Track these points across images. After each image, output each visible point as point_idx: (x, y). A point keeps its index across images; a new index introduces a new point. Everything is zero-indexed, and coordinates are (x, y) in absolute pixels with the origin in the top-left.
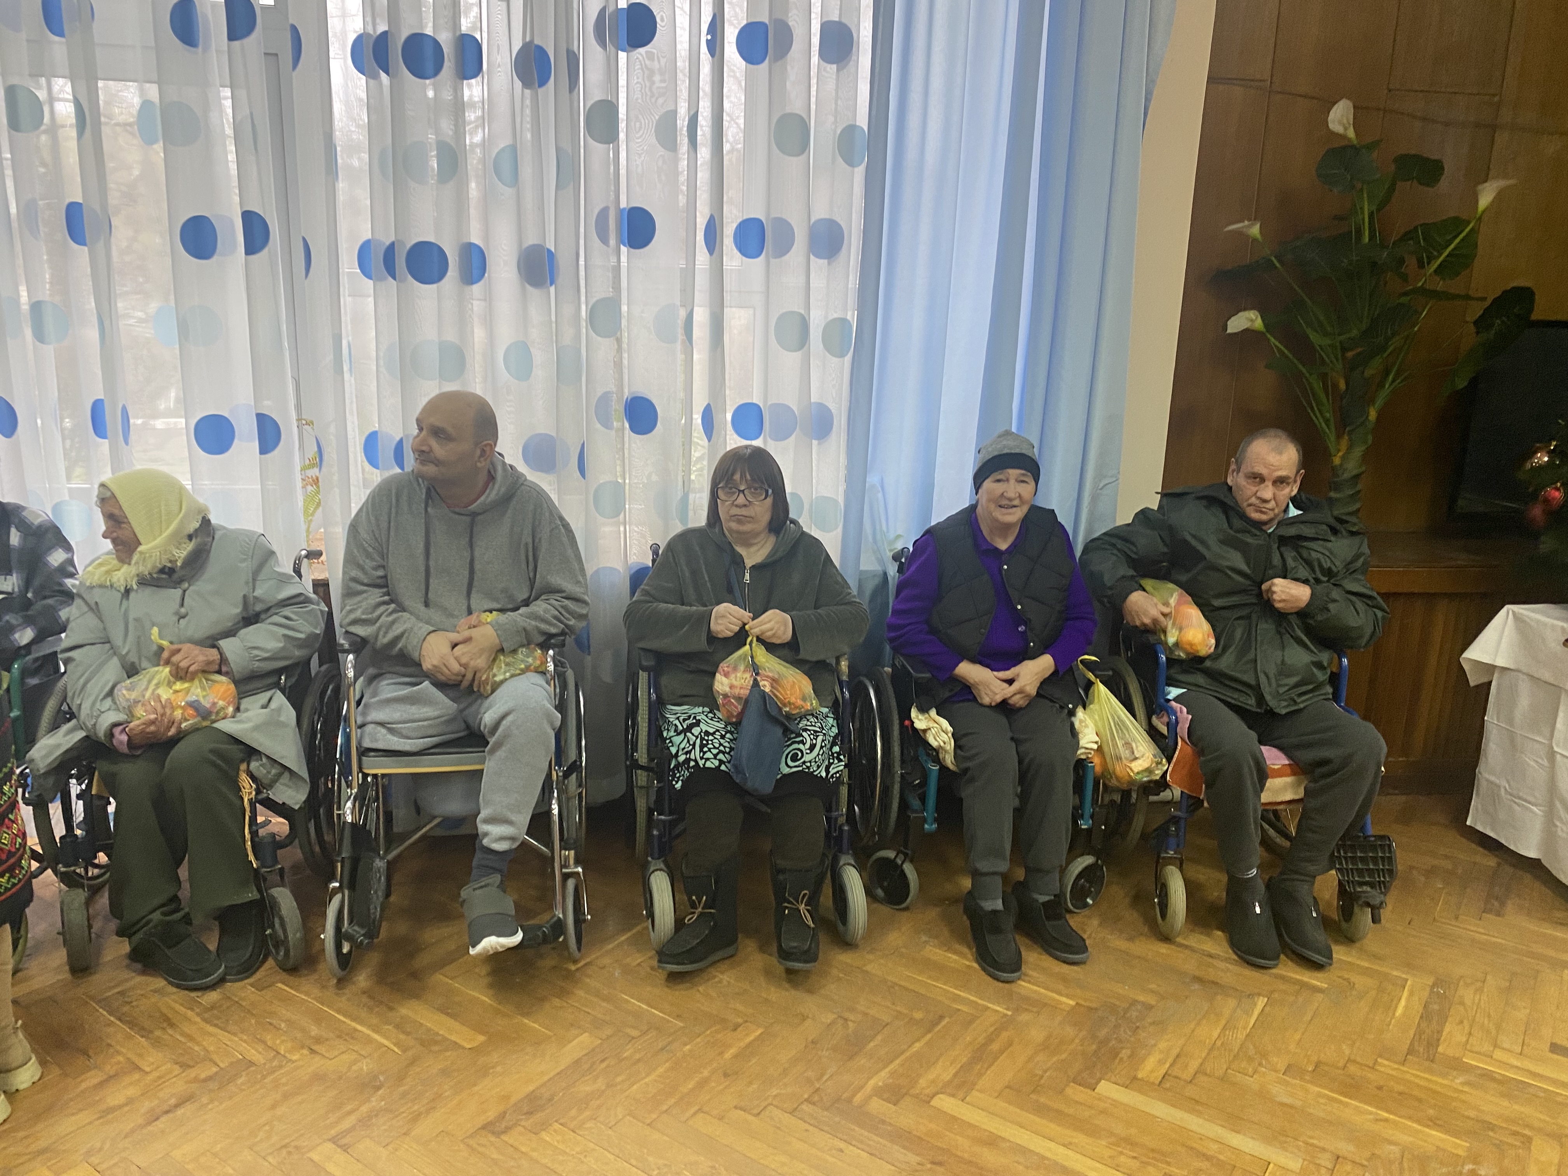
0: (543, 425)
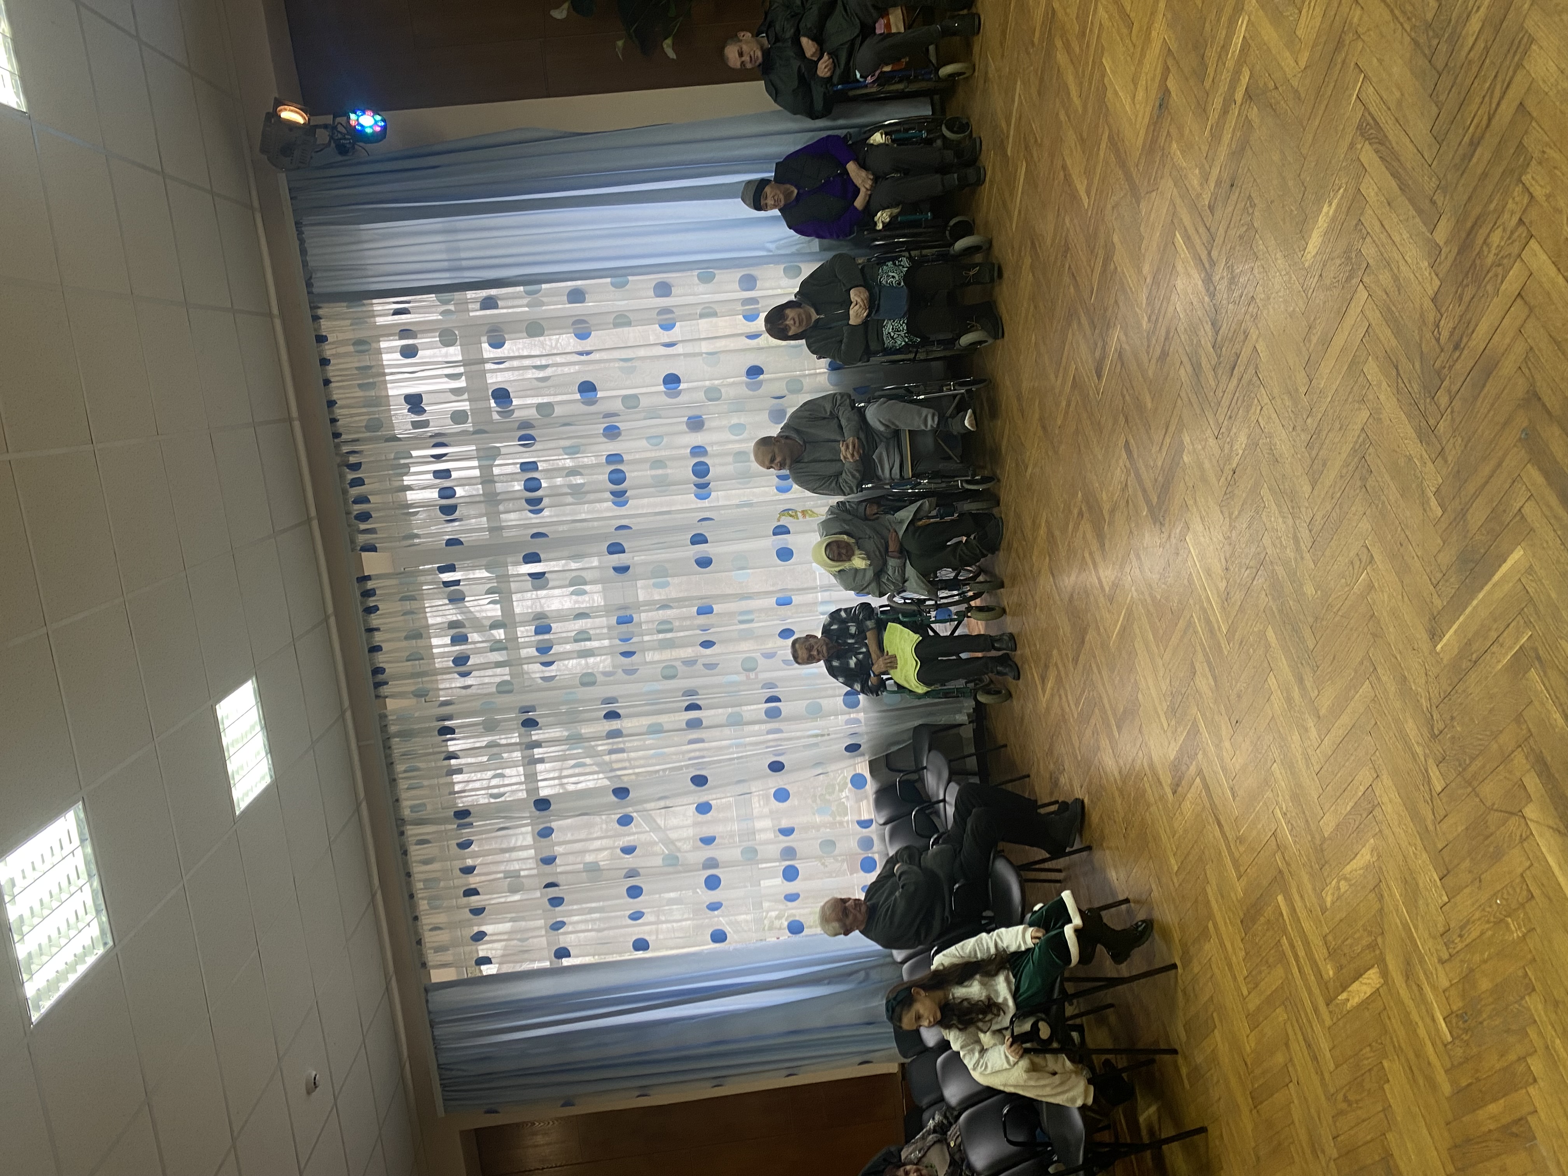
0: (765, 416)
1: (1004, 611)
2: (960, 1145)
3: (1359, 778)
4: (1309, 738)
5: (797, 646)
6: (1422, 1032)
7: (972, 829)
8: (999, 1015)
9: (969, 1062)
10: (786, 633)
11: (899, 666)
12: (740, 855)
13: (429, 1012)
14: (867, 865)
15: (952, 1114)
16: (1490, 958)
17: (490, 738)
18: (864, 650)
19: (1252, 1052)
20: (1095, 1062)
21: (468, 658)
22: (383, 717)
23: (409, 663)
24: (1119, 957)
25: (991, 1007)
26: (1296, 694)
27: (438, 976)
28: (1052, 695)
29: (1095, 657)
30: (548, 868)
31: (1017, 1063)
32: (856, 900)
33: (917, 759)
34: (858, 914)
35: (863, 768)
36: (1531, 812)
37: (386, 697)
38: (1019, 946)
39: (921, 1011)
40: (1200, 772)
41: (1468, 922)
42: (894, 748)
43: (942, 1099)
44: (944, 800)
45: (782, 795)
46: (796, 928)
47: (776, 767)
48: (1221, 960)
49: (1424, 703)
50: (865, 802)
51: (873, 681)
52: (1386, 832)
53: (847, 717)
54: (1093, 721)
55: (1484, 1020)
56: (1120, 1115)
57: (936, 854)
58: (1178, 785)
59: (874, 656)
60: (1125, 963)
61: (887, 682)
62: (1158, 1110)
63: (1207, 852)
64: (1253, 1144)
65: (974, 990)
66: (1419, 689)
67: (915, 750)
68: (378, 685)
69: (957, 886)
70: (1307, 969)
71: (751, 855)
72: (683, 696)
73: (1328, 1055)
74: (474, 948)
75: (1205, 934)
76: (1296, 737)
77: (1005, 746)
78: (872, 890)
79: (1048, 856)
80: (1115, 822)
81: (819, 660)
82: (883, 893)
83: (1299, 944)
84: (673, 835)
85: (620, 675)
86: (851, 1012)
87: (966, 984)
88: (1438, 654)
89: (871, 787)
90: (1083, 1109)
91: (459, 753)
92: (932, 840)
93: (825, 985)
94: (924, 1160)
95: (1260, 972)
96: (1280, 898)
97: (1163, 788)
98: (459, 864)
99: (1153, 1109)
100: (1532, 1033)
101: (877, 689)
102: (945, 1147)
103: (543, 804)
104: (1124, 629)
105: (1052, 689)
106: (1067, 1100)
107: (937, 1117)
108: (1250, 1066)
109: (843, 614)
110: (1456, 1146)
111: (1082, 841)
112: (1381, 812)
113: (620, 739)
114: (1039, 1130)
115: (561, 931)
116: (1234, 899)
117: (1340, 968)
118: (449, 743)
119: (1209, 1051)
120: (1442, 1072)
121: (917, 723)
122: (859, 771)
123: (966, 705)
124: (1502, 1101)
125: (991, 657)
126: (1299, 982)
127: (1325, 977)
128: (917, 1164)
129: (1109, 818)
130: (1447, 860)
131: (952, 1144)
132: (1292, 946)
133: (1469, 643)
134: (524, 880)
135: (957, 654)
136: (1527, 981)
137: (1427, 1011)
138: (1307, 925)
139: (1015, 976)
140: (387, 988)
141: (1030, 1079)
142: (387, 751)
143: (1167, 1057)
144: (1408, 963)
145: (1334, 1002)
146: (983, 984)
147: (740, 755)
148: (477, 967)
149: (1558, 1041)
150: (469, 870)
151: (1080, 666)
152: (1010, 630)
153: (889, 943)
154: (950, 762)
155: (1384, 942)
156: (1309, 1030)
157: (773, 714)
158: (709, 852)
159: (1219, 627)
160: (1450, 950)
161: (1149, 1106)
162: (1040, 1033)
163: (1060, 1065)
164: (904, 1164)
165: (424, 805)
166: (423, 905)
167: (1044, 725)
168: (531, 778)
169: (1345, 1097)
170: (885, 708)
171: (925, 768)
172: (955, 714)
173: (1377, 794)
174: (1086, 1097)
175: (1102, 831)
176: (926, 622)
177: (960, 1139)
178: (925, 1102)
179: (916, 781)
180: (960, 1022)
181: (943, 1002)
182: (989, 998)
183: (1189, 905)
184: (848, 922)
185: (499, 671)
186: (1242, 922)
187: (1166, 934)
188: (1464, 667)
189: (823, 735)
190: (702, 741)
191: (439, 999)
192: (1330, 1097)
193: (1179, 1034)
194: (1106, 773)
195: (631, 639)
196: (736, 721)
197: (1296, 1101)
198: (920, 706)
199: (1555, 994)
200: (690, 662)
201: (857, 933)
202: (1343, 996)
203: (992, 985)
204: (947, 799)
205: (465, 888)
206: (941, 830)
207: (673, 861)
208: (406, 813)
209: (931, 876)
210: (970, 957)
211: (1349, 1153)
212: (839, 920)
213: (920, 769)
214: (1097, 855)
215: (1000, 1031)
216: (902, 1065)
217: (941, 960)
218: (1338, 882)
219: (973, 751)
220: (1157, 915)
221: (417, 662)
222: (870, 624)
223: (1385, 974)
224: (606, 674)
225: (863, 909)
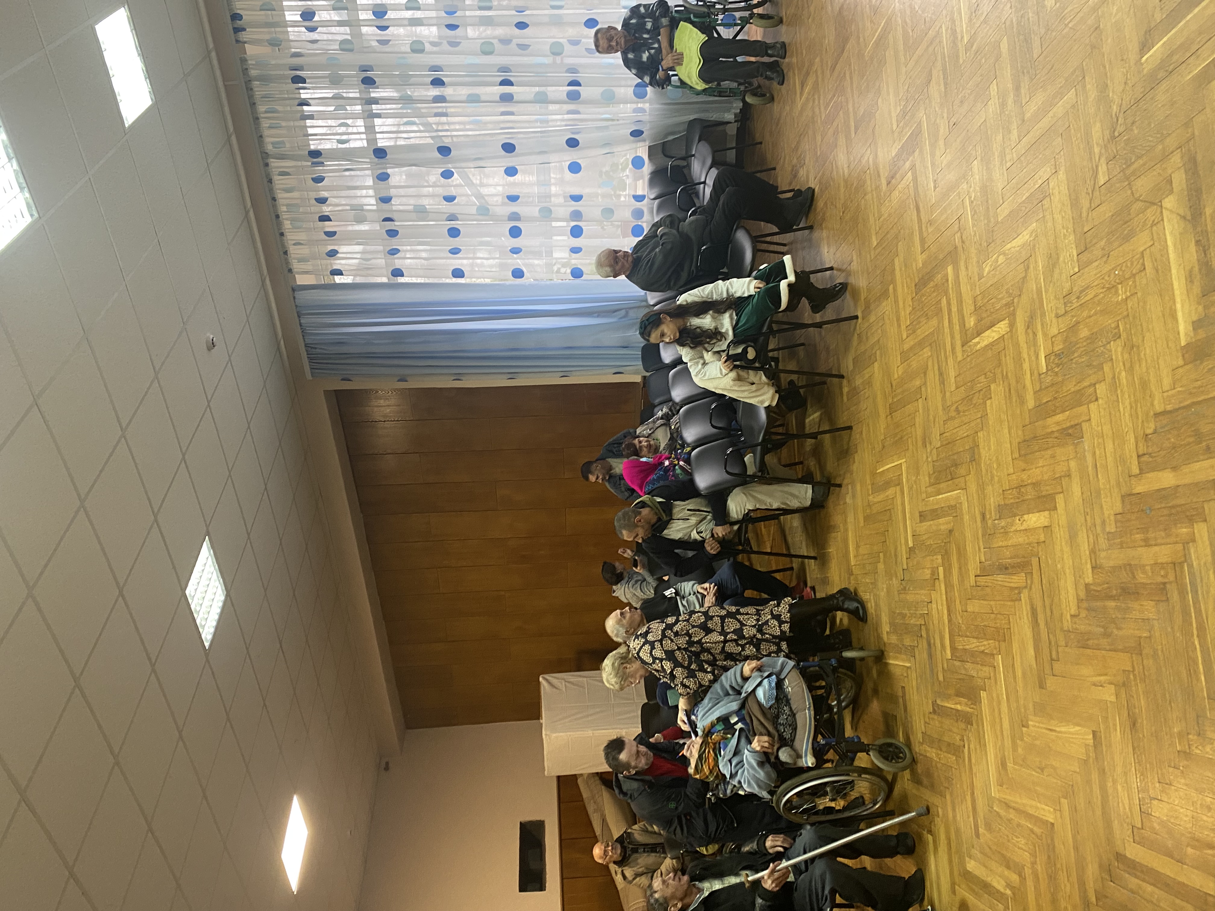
1: (781, 21)
2: (678, 428)
3: (1041, 173)
4: (1010, 139)
5: (599, 35)
6: (1026, 366)
7: (723, 203)
8: (721, 341)
9: (693, 371)
10: (591, 23)
11: (684, 63)
12: (537, 213)
13: (296, 306)
14: (636, 230)
15: (675, 408)
16: (1096, 314)
17: (337, 91)
18: (656, 46)
19: (899, 377)
20: (782, 380)
21: (313, 14)
22: (244, 61)
23: (263, 12)
24: (816, 308)
25: (716, 334)
26: (1010, 101)
27: (301, 280)
28: (807, 99)
29: (850, 65)
30: (385, 206)
31: (727, 374)
32: (625, 252)
33: (688, 148)
34: (625, 263)
35: (643, 152)
36: (1169, 202)
37: (245, 42)
38: (744, 293)
39: (666, 331)
40: (913, 167)
41: (1087, 288)
42: (671, 138)
43: (670, 400)
44: (704, 183)
45: (575, 168)
46: (577, 273)
47: (572, 143)
48: (893, 313)
49: (1115, 108)
50: (641, 181)
51: (660, 74)
52: (1048, 217)
53: (634, 106)
54: (835, 124)
55: (1075, 358)
56: (792, 419)
57: (691, 223)
58: (893, 178)
59: (664, 51)
60: (820, 313)
61: (673, 78)
62: (821, 414)
63: (902, 231)
64: (882, 437)
65: (706, 321)
66: (1115, 97)
67: (688, 141)
68: (237, 30)
69: (704, 247)
70: (955, 320)
71: (547, 213)
72: (498, 71)
73: (953, 380)
74: (329, 261)
75: (885, 294)
76: (1000, 137)
77: (761, 143)
78: (638, 247)
79: (777, 230)
80: (836, 207)
81: (617, 51)
82: (647, 248)
83: (954, 302)
84: (485, 191)
85: (446, 47)
86: (612, 338)
87: (701, 316)
88: (1142, 64)
89: (647, 169)
90: (768, 408)
91: (310, 101)
92: (690, 212)
93: (595, 317)
94: (653, 435)
95: (920, 322)
96: (950, 269)
97: (880, 180)
98: (314, 195)
99: (817, 415)
100: (1107, 368)
101: (663, 83)
102: (668, 429)
103: (380, 153)
104: (880, 39)
105: (809, 94)
106: (758, 402)
107: (664, 410)
108: (894, 387)
109: (642, 10)
110: (1025, 441)
111: (806, 222)
112: (1049, 202)
113: (444, 104)
114: (734, 422)
115: (395, 256)
116: (914, 268)
117: (980, 320)
118: (301, 91)
119: (867, 376)
120: (1032, 393)
121: (692, 117)
122: (639, 154)
123: (735, 105)
124: (1067, 413)
125: (764, 63)
126: (947, 330)
127: (967, 325)
128: (647, 437)
129: (832, 203)
130: (1088, 240)
131: (673, 427)
132: (949, 304)
133: (1171, 55)
134: (366, 213)
135: (734, 57)
136: (1116, 331)
137: (1035, 351)
138: (965, 289)
139: (737, 315)
140: (263, 284)
141: (735, 385)
142: (250, 92)
143: (835, 380)
144: (1032, 317)
145: (968, 344)
146: (713, 318)
147: (543, 129)
148: (331, 277)
149: (1123, 374)
150: (322, 201)
151: (836, 73)
152: (784, 38)
153: (647, 287)
154: (714, 152)
155: (1018, 302)
156: (944, 364)
157: (574, 97)
158: (514, 208)
159: (962, 37)
160: (1067, 308)
161: (815, 412)
162: (748, 355)
163: (758, 378)
164: (638, 437)
165: (283, 142)
166: (287, 225)
167: (796, 126)
168: (370, 129)
169: (957, 408)
170: (669, 101)
171: (693, 155)
172: (725, 112)
173: (1051, 187)
174: (772, 401)
175: (824, 214)
176: (713, 24)
177: (678, 424)
178: (657, 401)
179: (684, 167)
180: (693, 343)
181: (682, 327)
182: (716, 328)
183: (878, 272)
184: (617, 268)
185: (342, 29)
186: (916, 285)
187: (856, 294)
188: (1159, 77)
189: (613, 120)
190: (512, 113)
191: (303, 297)
192: (946, 409)
193: (848, 365)
194: (837, 167)
195: (455, 12)
196: (542, 99)
197: (921, 411)
198: (697, 103)
199: (1134, 340)
200: (505, 41)
201: (623, 277)
202: (977, 340)
203: (720, 320)
204: (707, 182)
205: (320, 215)
206: (698, 205)
207: (484, 211)
208: (269, 148)
209: (685, 239)
210: (707, 297)
211: (949, 443)
212: (611, 266)
213: (688, 157)
214: (816, 234)
215: (718, 352)
216: (644, 378)
217: (684, 298)
218: (998, 256)
219: (734, 145)
220: (852, 280)
221: (269, 12)
222: (665, 21)
223: (1012, 325)
224: (433, 44)
225: (630, 259)
